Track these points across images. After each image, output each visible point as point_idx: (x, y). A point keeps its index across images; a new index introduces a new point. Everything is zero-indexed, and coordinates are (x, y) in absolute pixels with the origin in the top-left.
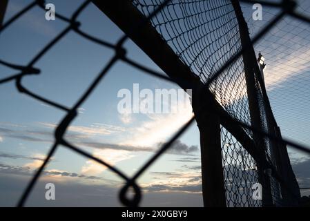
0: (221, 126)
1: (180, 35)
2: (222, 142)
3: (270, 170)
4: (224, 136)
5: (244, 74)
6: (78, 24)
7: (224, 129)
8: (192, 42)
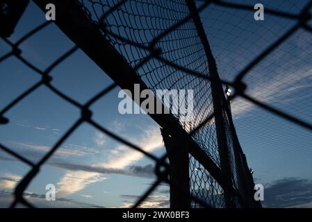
0: (190, 155)
1: (154, 70)
2: (190, 171)
3: (237, 198)
4: (192, 166)
5: (212, 105)
6: (50, 79)
7: (193, 158)
8: (165, 77)
